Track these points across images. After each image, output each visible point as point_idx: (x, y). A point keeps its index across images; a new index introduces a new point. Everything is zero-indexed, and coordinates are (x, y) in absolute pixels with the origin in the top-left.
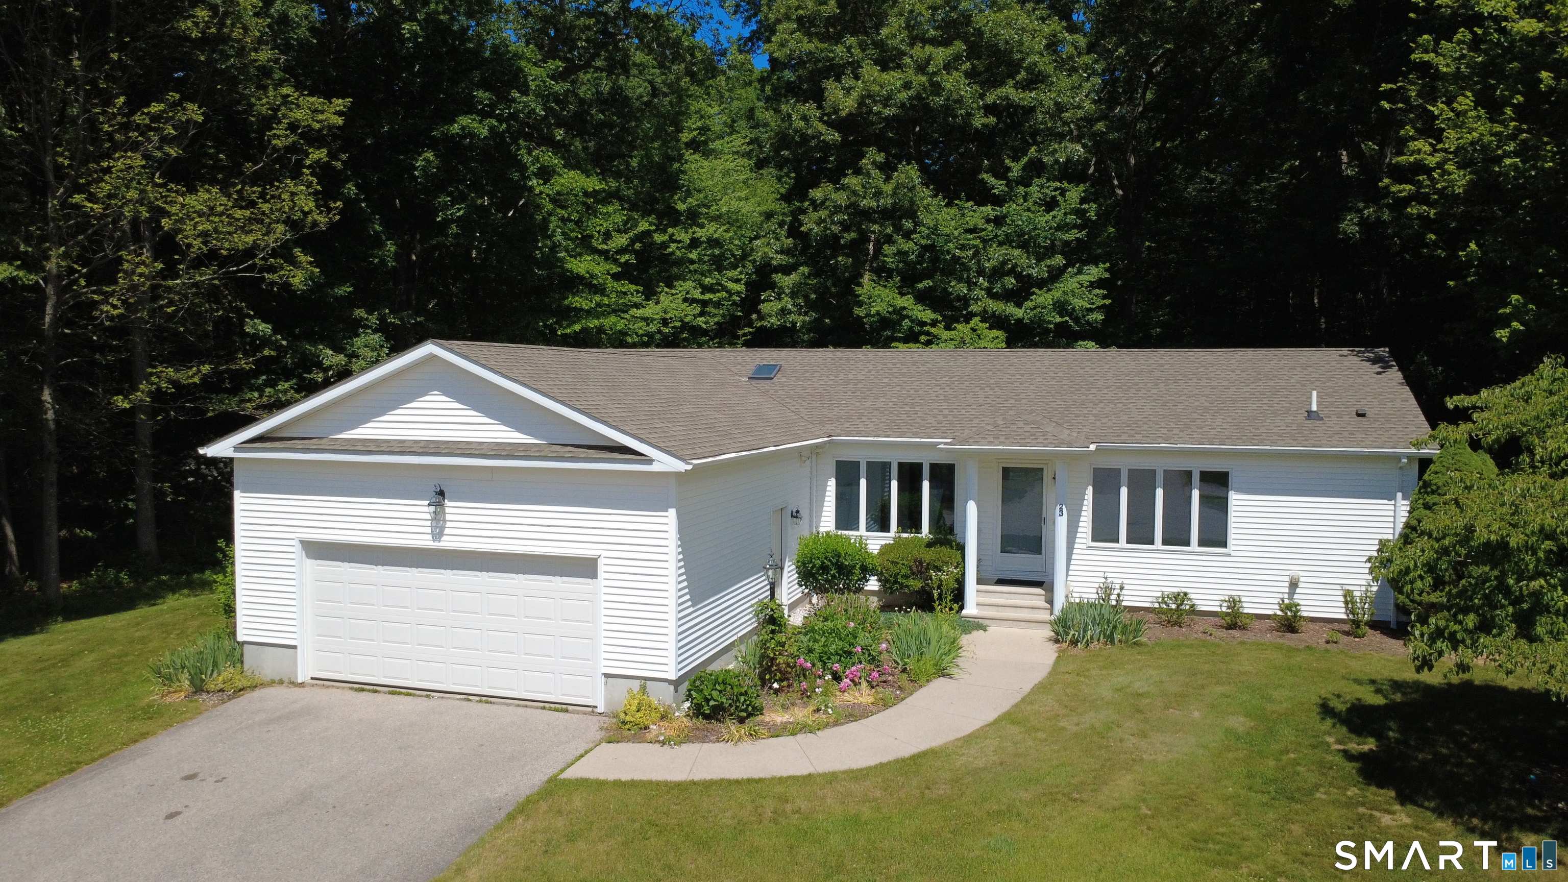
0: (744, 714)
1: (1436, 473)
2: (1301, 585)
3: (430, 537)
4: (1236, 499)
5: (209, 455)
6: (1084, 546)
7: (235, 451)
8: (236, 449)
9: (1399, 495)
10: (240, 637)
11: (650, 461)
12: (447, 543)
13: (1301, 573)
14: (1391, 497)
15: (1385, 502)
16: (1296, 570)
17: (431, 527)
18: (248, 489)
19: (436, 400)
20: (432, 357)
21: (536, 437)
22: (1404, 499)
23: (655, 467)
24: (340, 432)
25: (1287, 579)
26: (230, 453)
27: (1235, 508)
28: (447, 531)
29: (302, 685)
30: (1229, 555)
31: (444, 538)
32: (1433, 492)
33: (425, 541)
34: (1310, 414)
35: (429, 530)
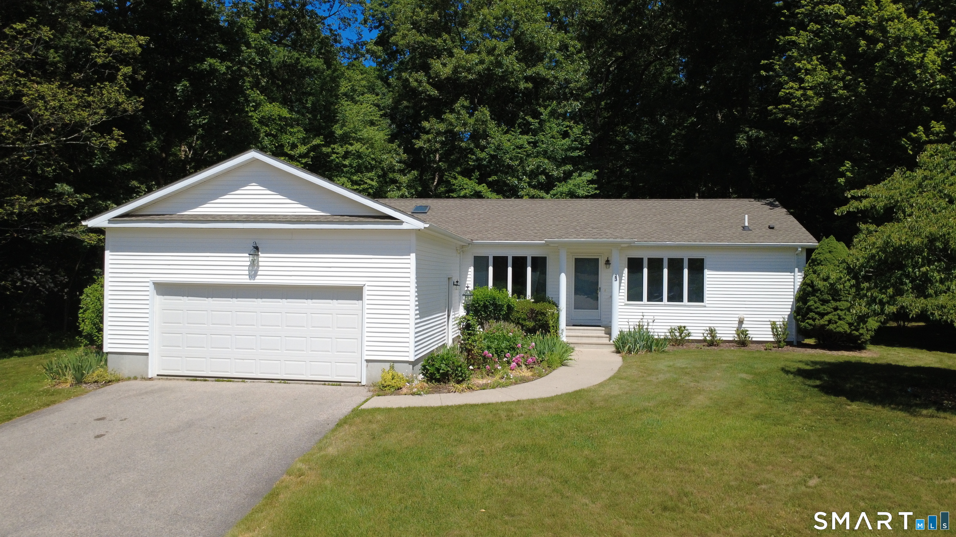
0: (461, 379)
1: (819, 253)
2: (745, 322)
3: (247, 277)
4: (708, 274)
5: (89, 226)
6: (623, 304)
7: (109, 223)
8: (110, 221)
9: (796, 270)
10: (106, 350)
11: (401, 222)
12: (259, 280)
13: (745, 316)
14: (792, 271)
15: (789, 274)
16: (741, 314)
17: (249, 270)
18: (116, 249)
19: (254, 189)
20: (254, 161)
21: (323, 211)
22: (799, 272)
23: (404, 226)
24: (185, 211)
25: (737, 319)
26: (105, 224)
27: (708, 279)
28: (259, 273)
29: (151, 379)
30: (705, 307)
31: (258, 277)
32: (818, 264)
33: (245, 280)
34: (744, 228)
35: (247, 273)
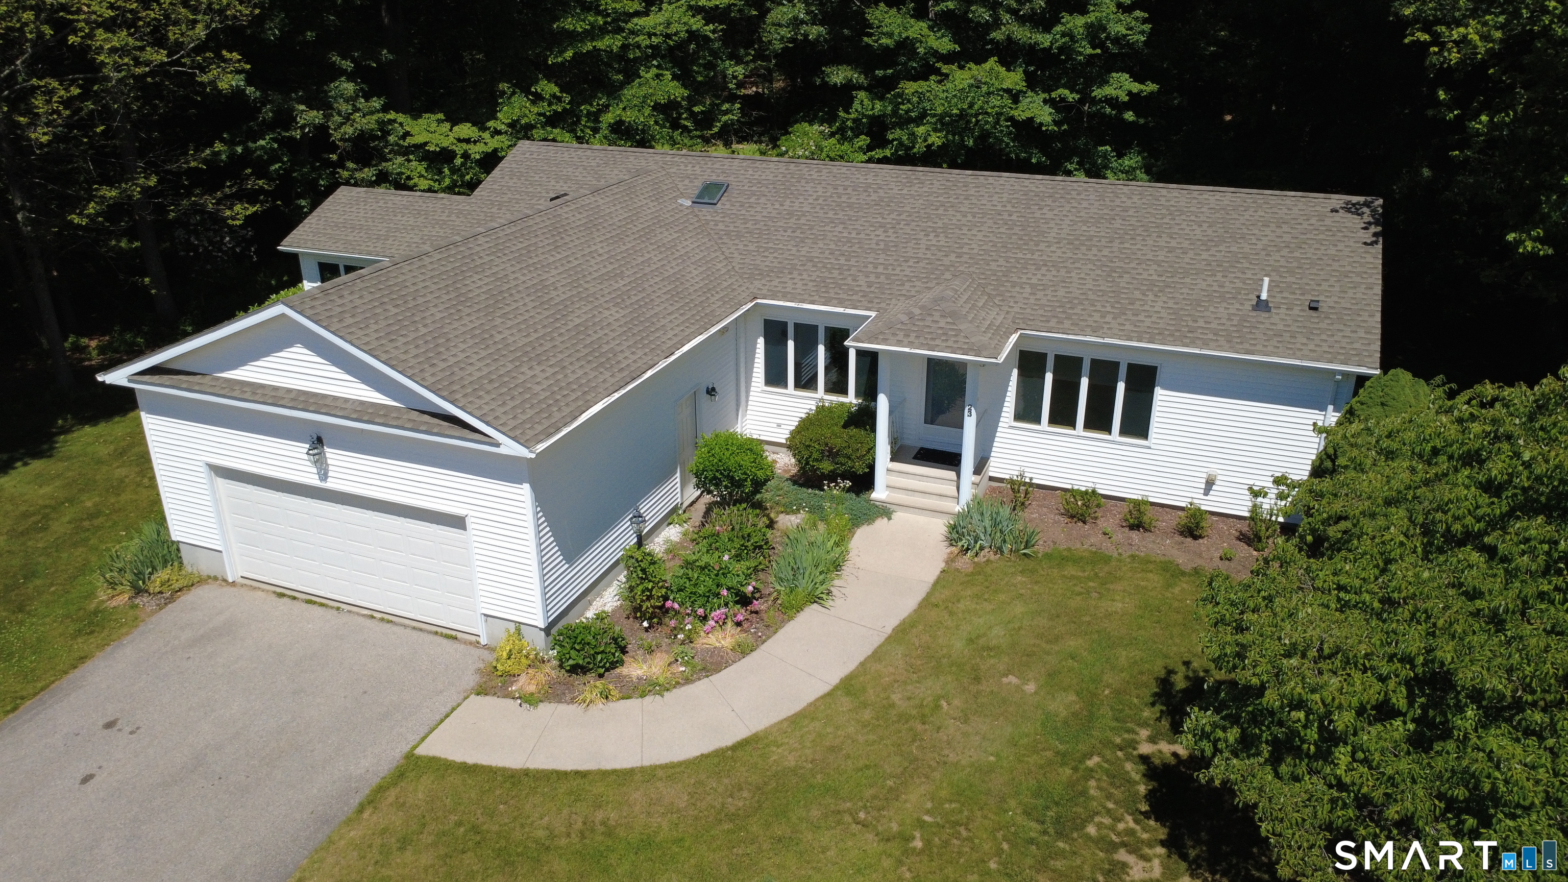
0: (602, 671)
2: (1217, 482)
3: (317, 477)
4: (1160, 395)
5: (108, 382)
6: (1007, 426)
7: (128, 382)
8: (129, 379)
9: (1331, 408)
10: (174, 538)
11: (498, 445)
12: (333, 484)
13: (1219, 472)
14: (1322, 408)
15: (1317, 412)
16: (1214, 469)
17: (316, 468)
18: (151, 411)
19: (298, 352)
20: (285, 317)
21: (395, 400)
22: (1334, 411)
23: (502, 450)
24: (222, 371)
25: (1205, 475)
26: (124, 383)
27: (1159, 403)
28: (330, 474)
29: (234, 584)
30: (1149, 448)
31: (329, 480)
33: (313, 480)
34: (1259, 303)
35: (314, 471)
